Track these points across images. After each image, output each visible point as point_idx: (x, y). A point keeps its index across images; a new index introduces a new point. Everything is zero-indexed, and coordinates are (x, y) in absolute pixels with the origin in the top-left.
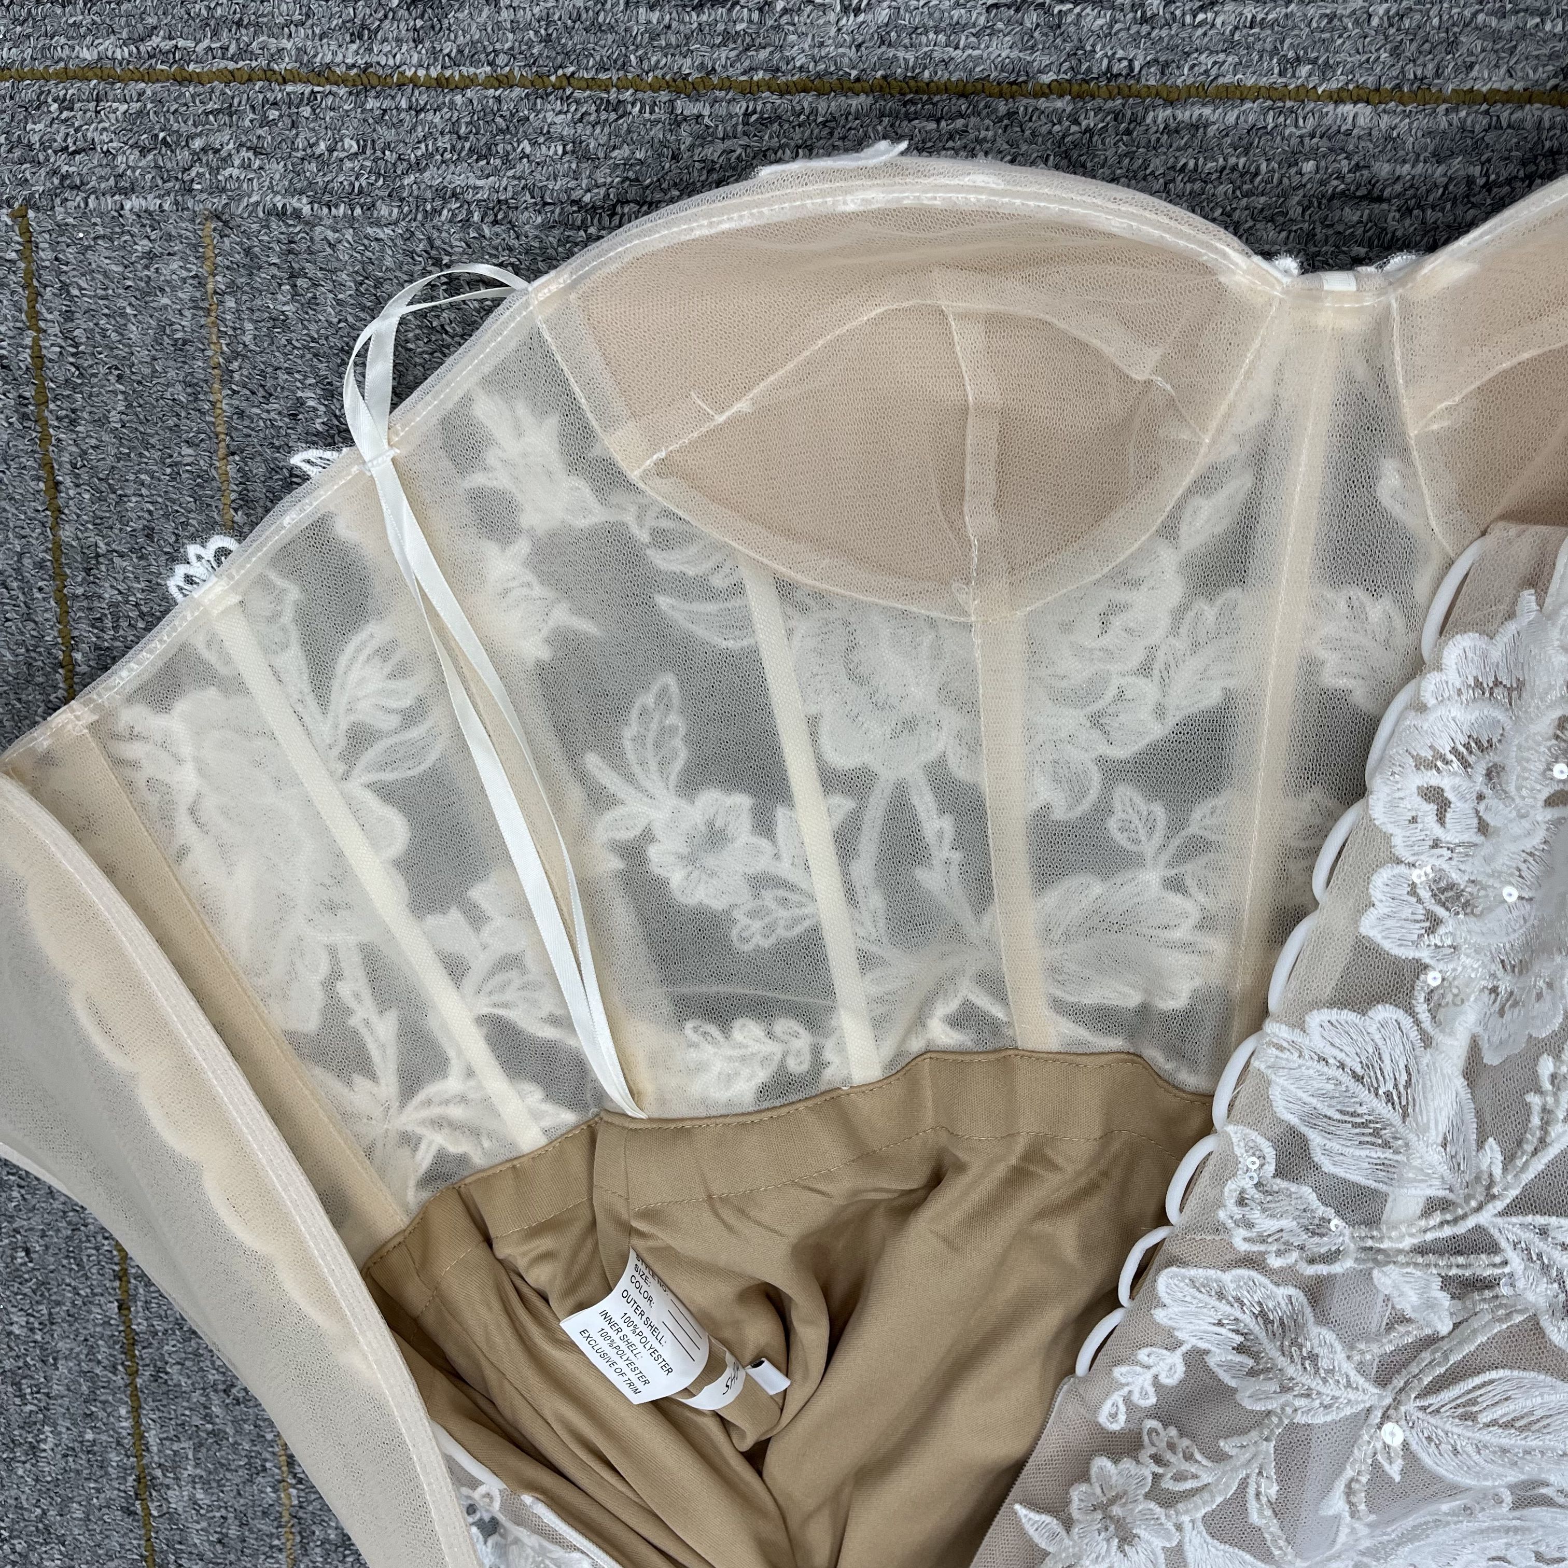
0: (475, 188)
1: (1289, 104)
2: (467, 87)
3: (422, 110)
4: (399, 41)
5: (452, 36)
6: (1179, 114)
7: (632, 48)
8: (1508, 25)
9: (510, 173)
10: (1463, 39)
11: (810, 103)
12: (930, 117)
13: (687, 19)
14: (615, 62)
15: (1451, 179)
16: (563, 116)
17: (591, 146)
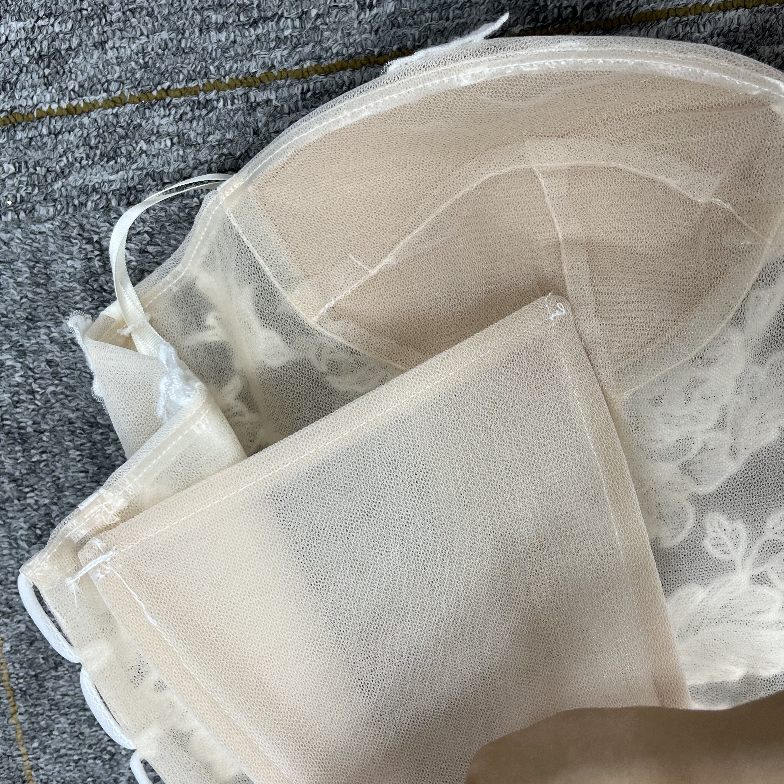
0: (110, 182)
2: (90, 111)
3: (59, 133)
4: (34, 86)
5: (73, 76)
7: (210, 61)
9: (134, 166)
13: (247, 34)
16: (167, 119)
17: (192, 136)
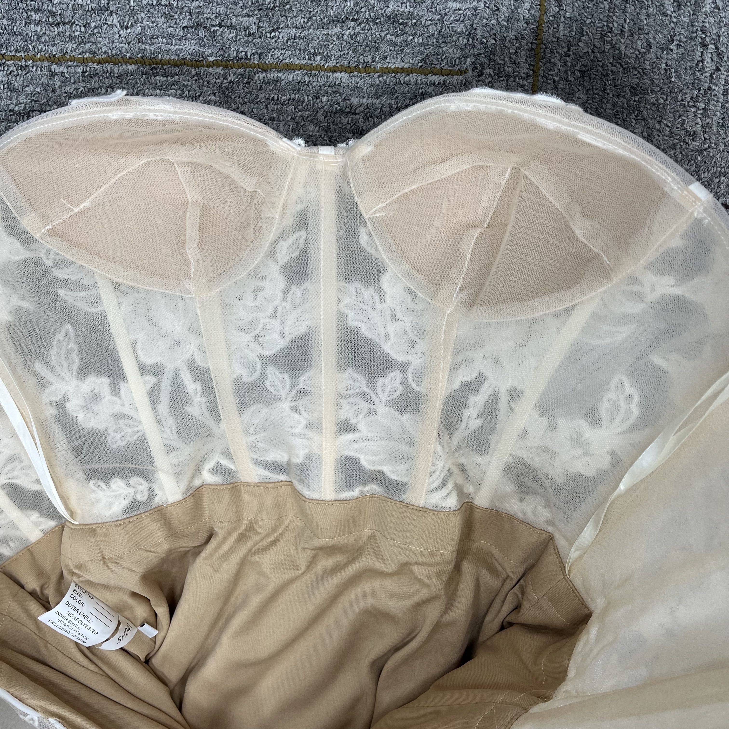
1: (314, 72)
6: (269, 75)
7: (30, 42)
8: (400, 40)
10: (382, 45)
11: (111, 68)
12: (163, 75)
13: (53, 30)
14: (23, 48)
15: (383, 105)
16: (2, 72)
17: (16, 85)
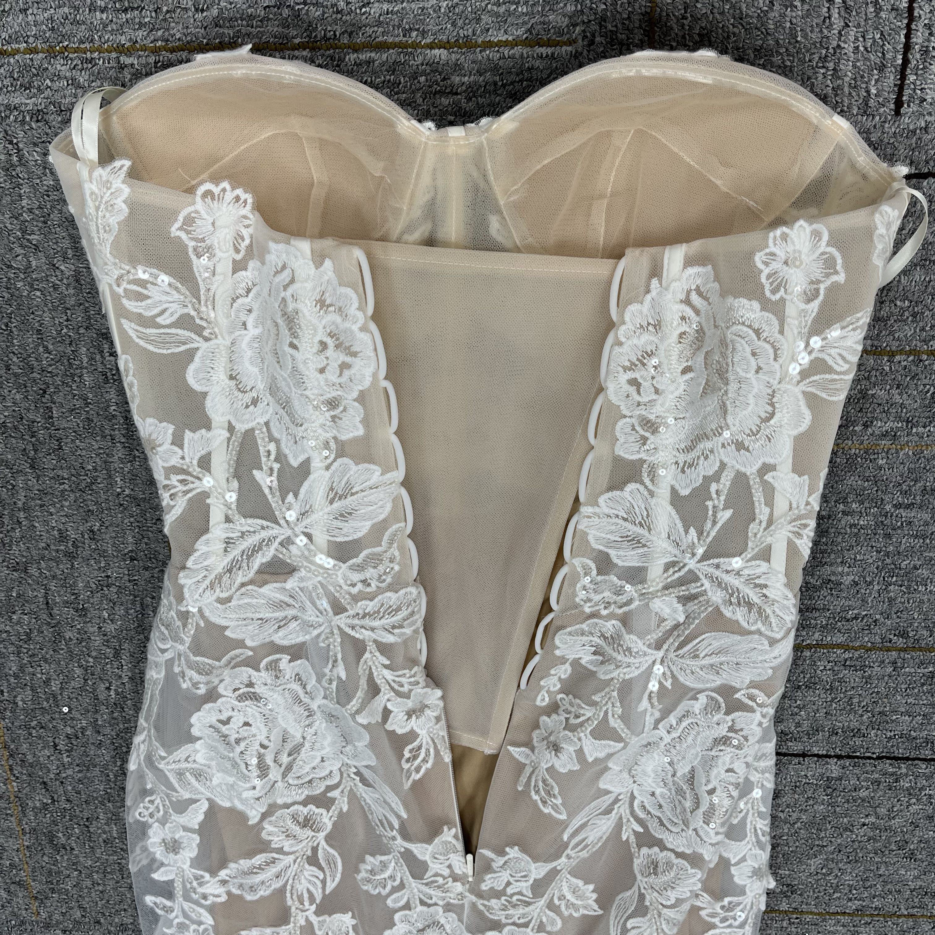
1: (410, 50)
2: (15, 54)
6: (360, 56)
7: (95, 32)
8: (502, 9)
10: (482, 17)
13: (120, 17)
15: (487, 83)
16: (65, 66)
17: (81, 81)
